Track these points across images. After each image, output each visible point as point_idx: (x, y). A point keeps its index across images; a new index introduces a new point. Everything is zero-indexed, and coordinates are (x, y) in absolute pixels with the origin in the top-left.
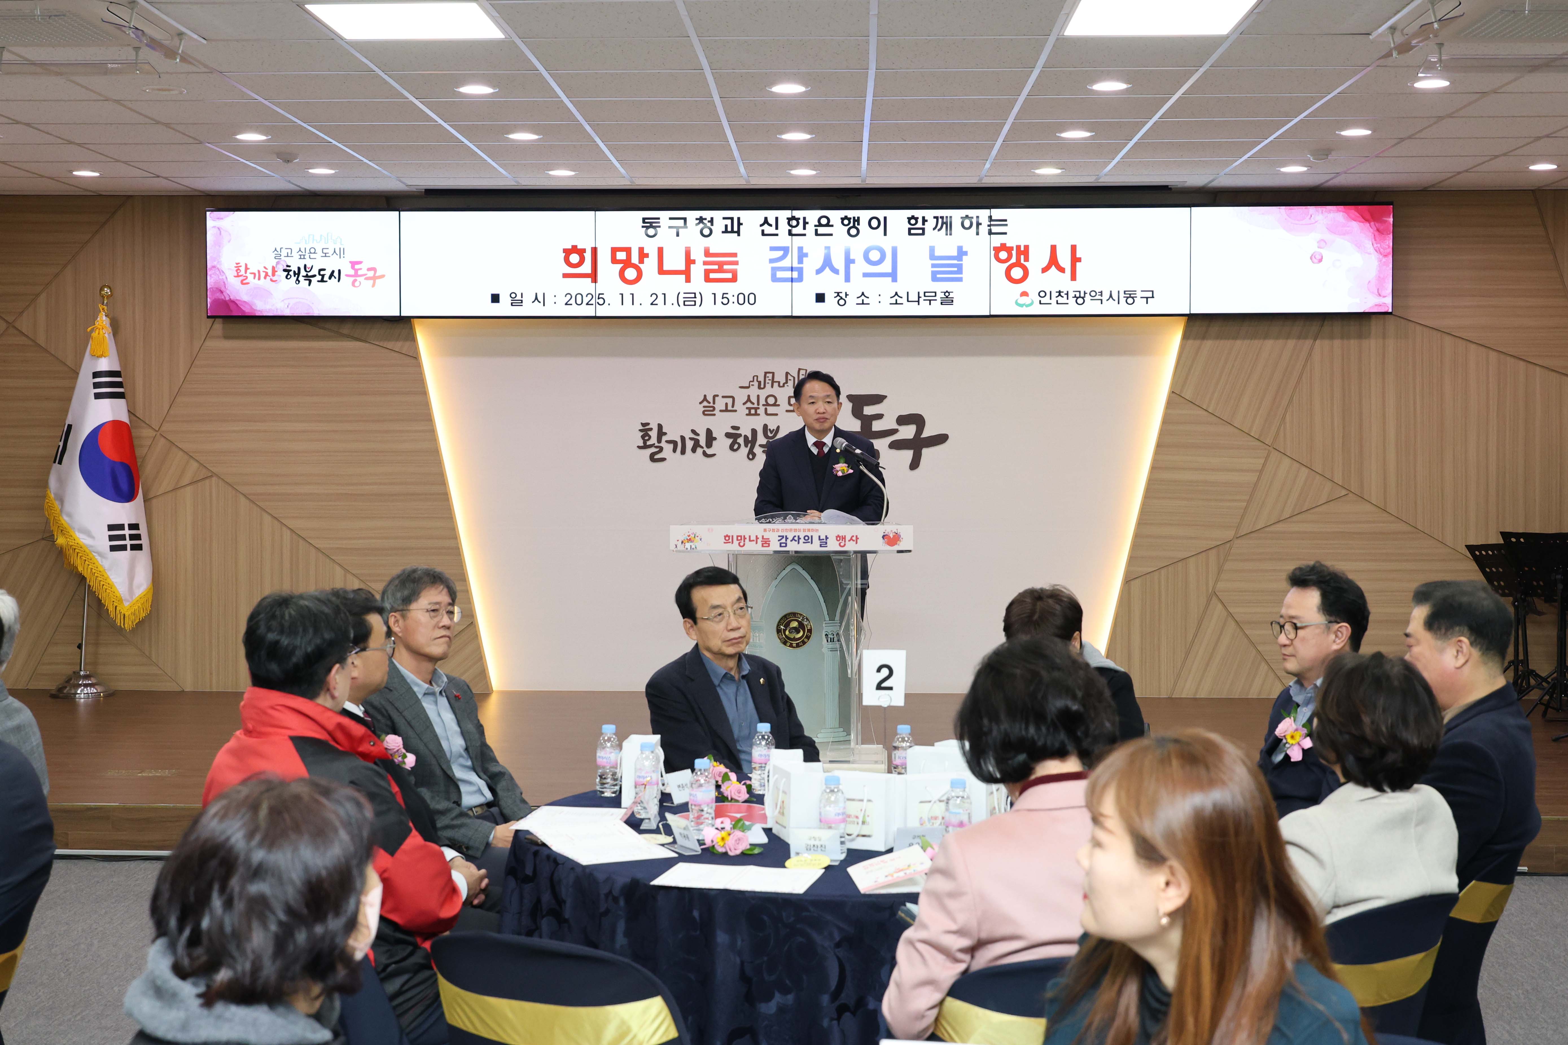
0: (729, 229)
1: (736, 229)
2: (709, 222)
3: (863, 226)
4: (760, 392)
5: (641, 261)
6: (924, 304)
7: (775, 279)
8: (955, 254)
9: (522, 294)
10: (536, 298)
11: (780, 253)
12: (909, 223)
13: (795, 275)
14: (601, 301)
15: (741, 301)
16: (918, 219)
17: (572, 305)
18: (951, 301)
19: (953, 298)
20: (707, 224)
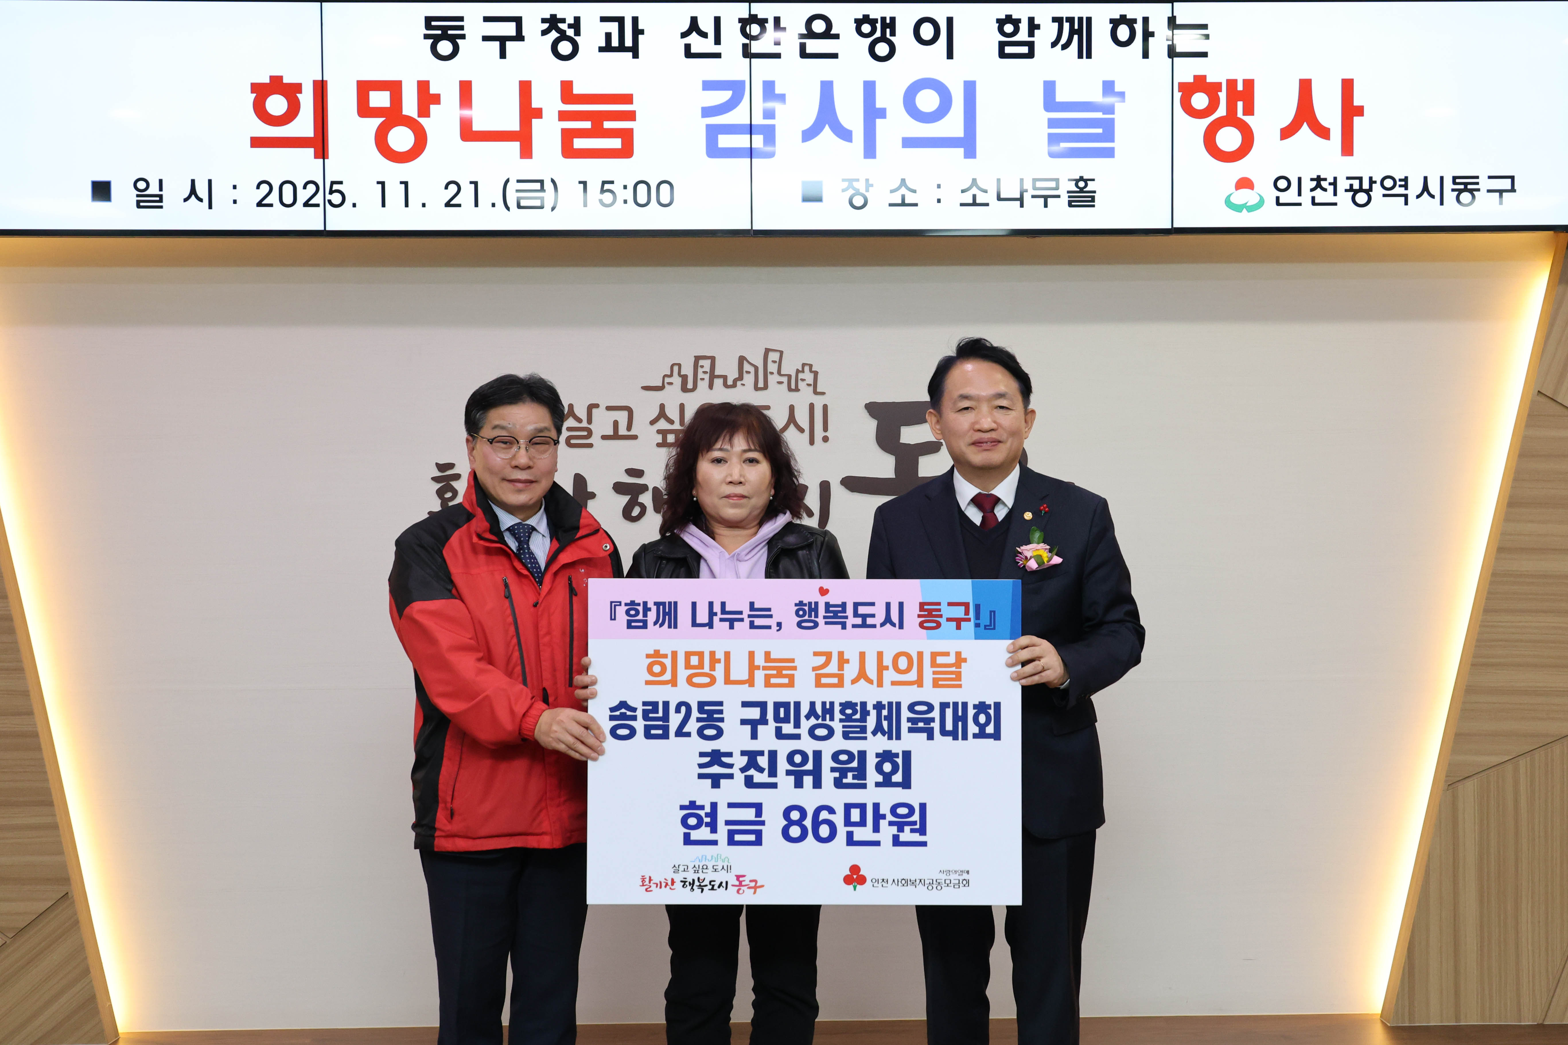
0: (615, 43)
1: (629, 42)
2: (570, 26)
3: (903, 37)
4: (686, 398)
5: (424, 111)
6: (1033, 205)
7: (714, 151)
8: (1098, 97)
9: (161, 181)
10: (193, 191)
11: (724, 96)
12: (1001, 31)
14: (336, 198)
15: (642, 199)
16: (1020, 23)
17: (271, 205)
18: (1090, 199)
19: (1094, 192)
20: (565, 31)
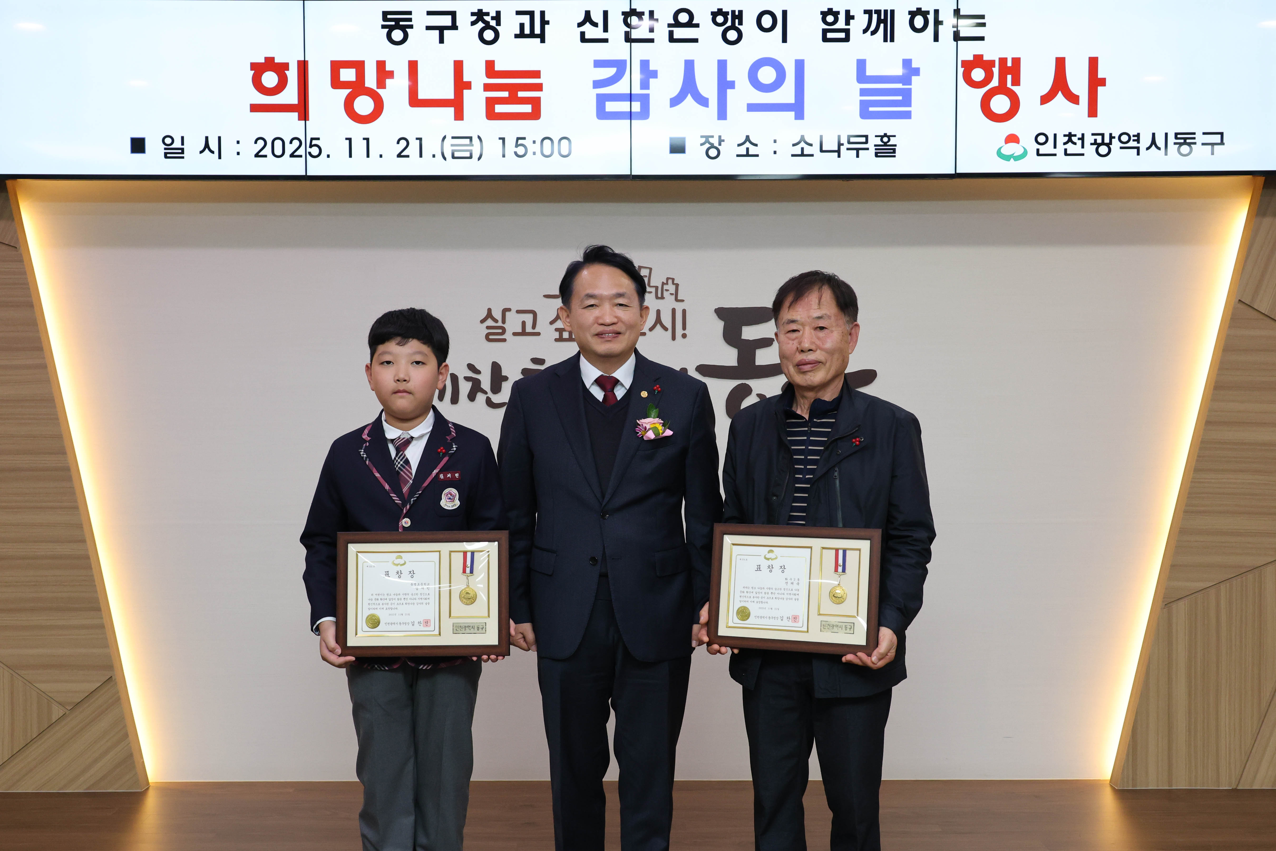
0: (527, 31)
1: (537, 31)
2: (493, 18)
3: (748, 25)
5: (381, 84)
6: (848, 155)
7: (602, 114)
8: (898, 71)
9: (182, 138)
10: (207, 146)
11: (611, 72)
12: (824, 21)
13: (636, 107)
14: (315, 151)
15: (547, 151)
16: (839, 14)
17: (265, 156)
18: (892, 151)
19: (895, 145)
20: (489, 22)
